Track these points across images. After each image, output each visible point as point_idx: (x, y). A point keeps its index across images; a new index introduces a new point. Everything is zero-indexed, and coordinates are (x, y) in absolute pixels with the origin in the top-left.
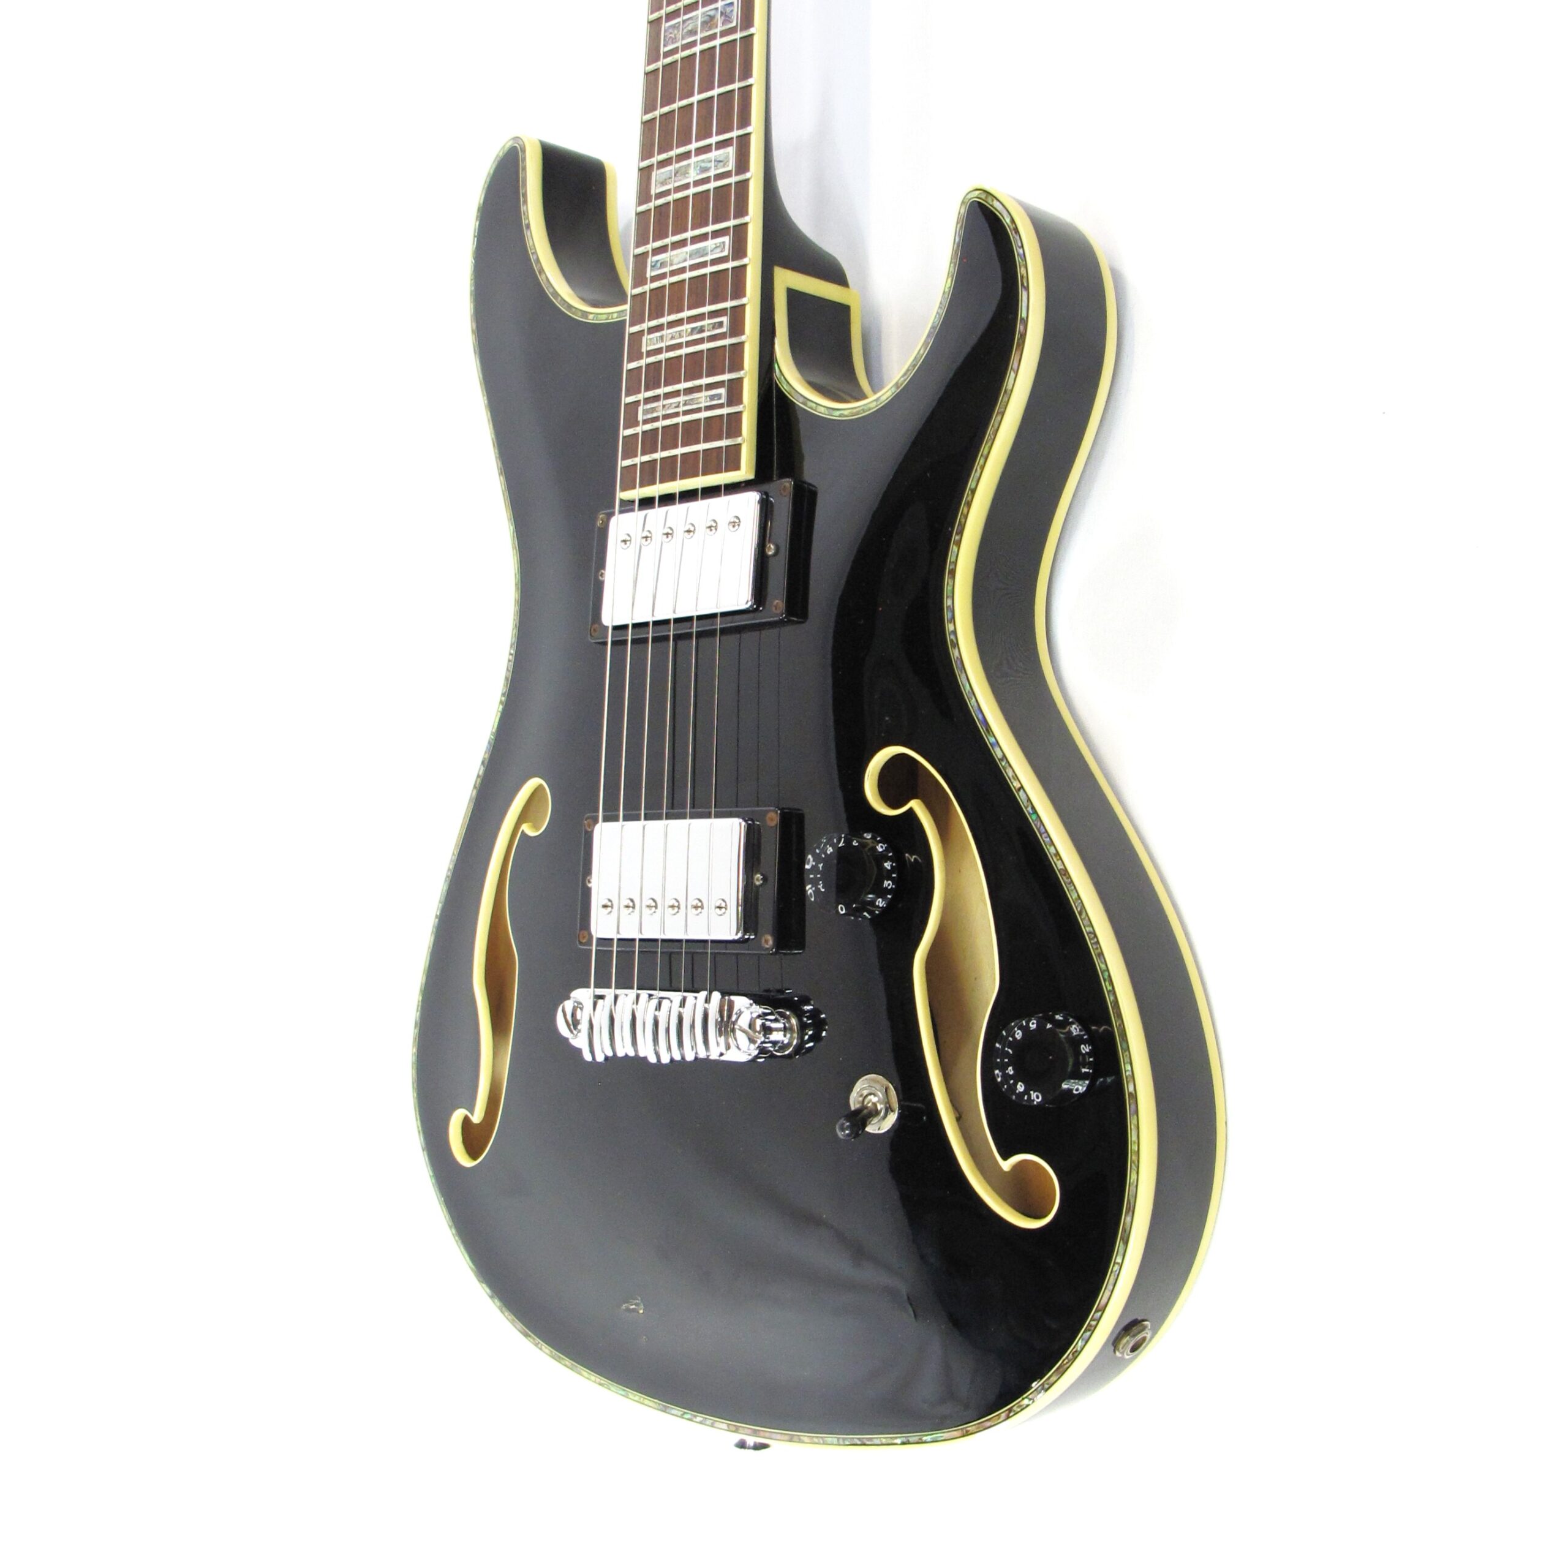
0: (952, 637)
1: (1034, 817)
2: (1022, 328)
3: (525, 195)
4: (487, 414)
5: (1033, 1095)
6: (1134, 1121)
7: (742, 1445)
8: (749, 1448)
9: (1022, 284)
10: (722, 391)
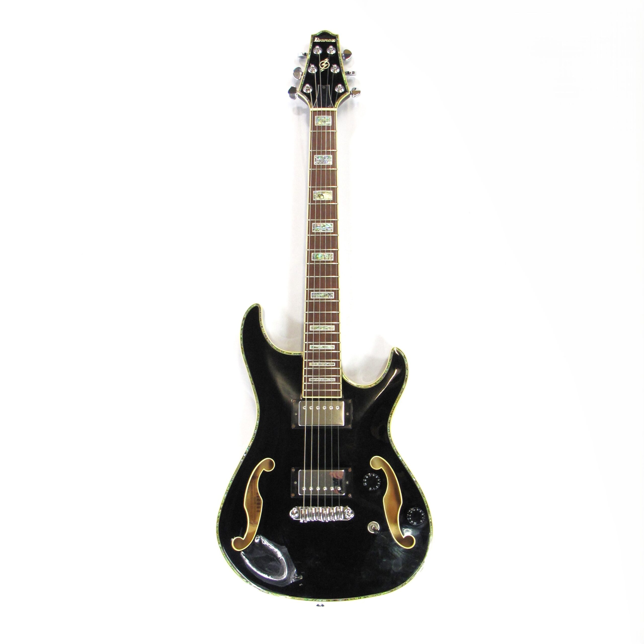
0: (389, 435)
1: (409, 471)
2: (406, 377)
3: (261, 319)
4: (247, 369)
5: (415, 523)
6: (431, 527)
7: (318, 605)
8: (320, 606)
9: (407, 368)
10: (335, 379)
